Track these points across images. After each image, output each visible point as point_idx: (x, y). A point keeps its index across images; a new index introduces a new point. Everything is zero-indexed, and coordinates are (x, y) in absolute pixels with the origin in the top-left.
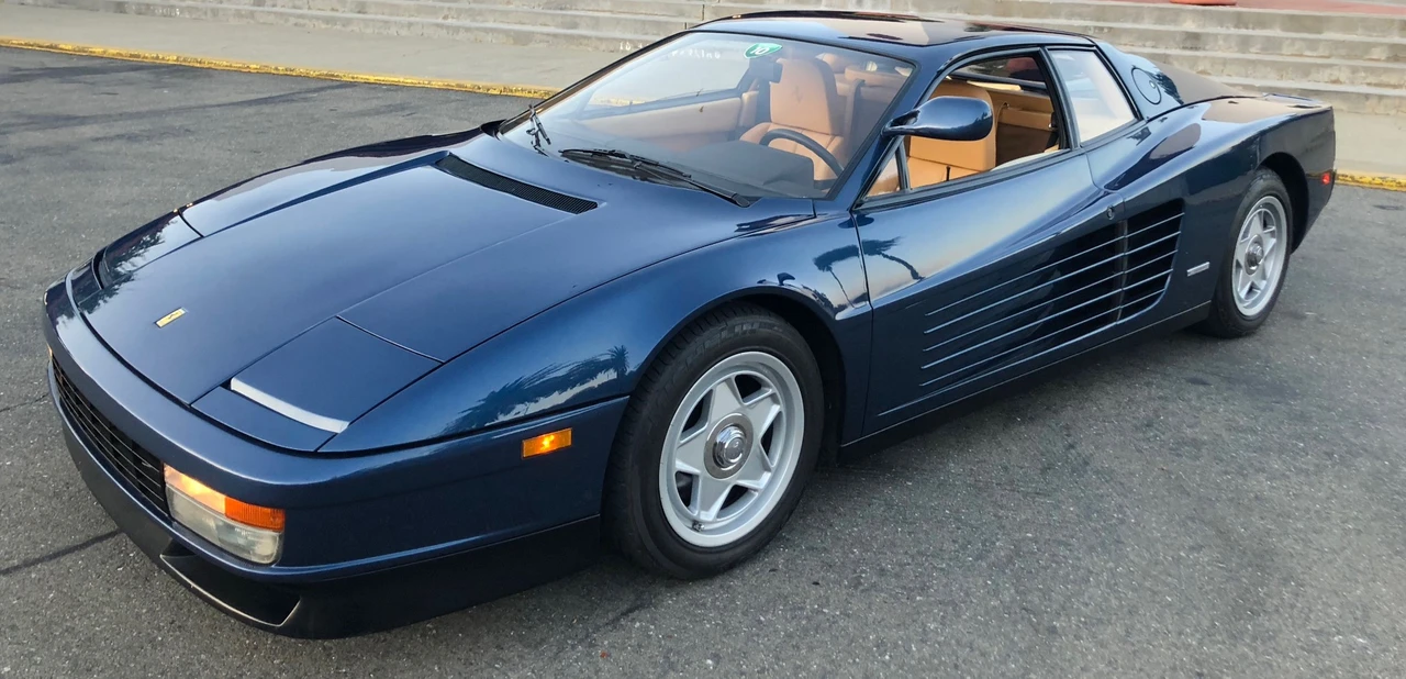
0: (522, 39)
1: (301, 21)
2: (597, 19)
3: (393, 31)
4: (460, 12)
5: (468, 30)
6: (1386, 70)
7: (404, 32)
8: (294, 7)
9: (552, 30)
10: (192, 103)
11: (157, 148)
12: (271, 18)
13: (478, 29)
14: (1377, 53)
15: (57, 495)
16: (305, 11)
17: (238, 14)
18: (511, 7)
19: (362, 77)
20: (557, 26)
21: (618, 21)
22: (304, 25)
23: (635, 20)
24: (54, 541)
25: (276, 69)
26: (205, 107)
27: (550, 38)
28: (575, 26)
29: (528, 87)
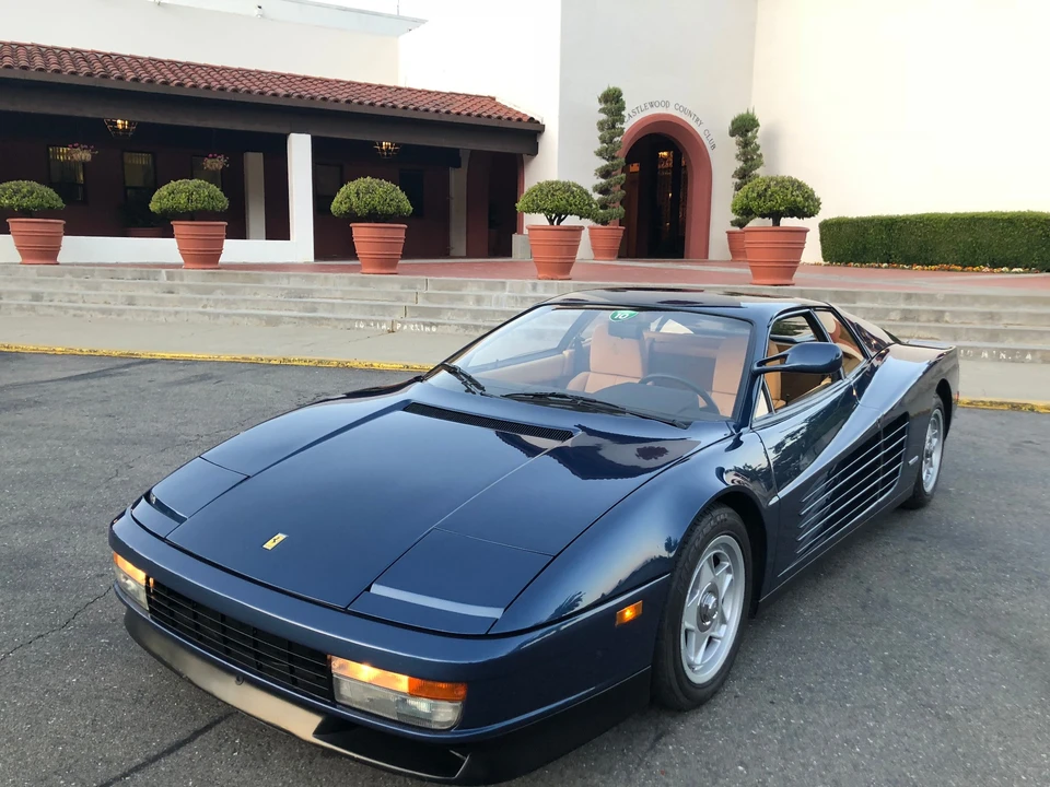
0: (273, 321)
1: (79, 312)
2: (333, 304)
3: (162, 318)
4: (217, 302)
5: (226, 315)
6: (902, 327)
7: (171, 319)
8: (70, 302)
9: (295, 313)
10: (21, 380)
11: (19, 417)
12: (52, 311)
13: (234, 315)
14: (894, 315)
15: (137, 701)
16: (81, 305)
17: (20, 308)
18: (258, 297)
19: (159, 355)
20: (300, 311)
21: (350, 306)
22: (82, 316)
23: (365, 305)
24: (162, 739)
25: (81, 351)
26: (37, 382)
27: (295, 320)
28: (315, 310)
29: (304, 357)
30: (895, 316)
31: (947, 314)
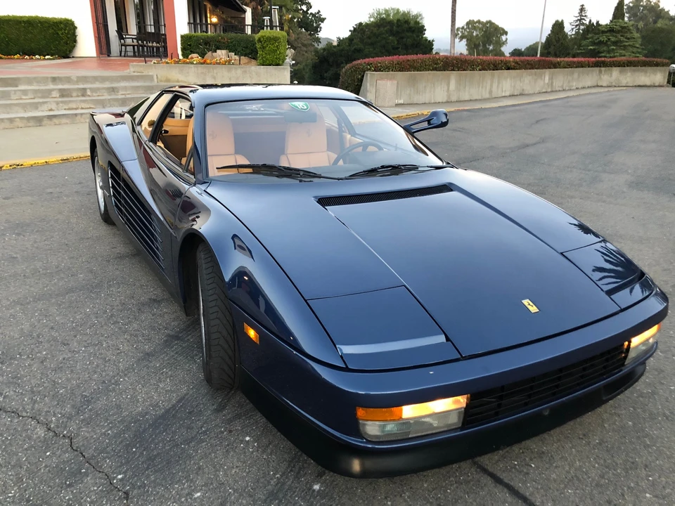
30: (55, 94)
31: (88, 90)
